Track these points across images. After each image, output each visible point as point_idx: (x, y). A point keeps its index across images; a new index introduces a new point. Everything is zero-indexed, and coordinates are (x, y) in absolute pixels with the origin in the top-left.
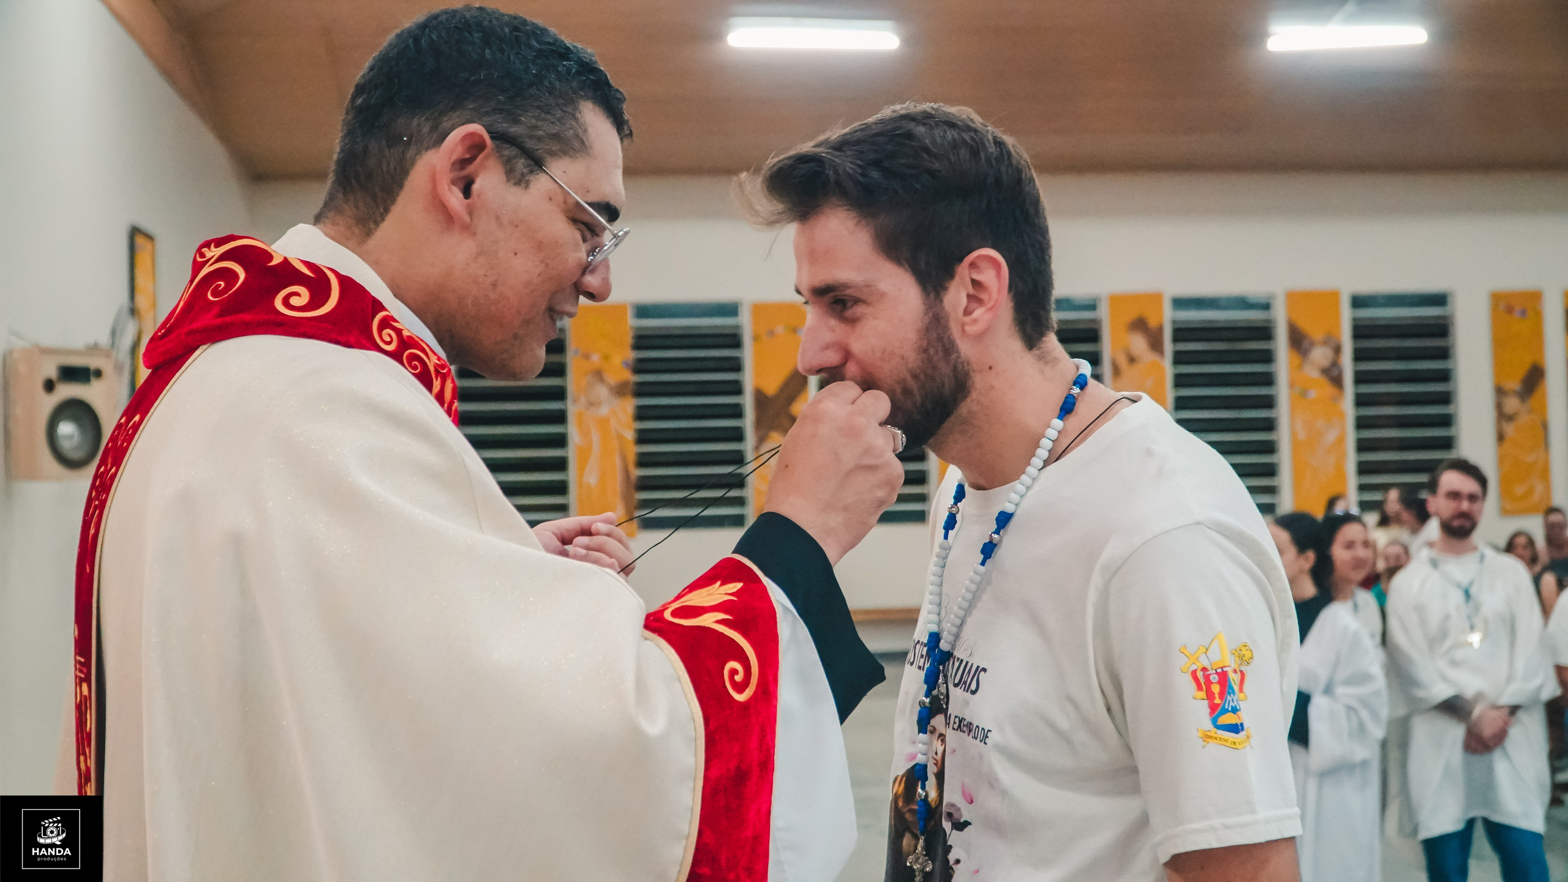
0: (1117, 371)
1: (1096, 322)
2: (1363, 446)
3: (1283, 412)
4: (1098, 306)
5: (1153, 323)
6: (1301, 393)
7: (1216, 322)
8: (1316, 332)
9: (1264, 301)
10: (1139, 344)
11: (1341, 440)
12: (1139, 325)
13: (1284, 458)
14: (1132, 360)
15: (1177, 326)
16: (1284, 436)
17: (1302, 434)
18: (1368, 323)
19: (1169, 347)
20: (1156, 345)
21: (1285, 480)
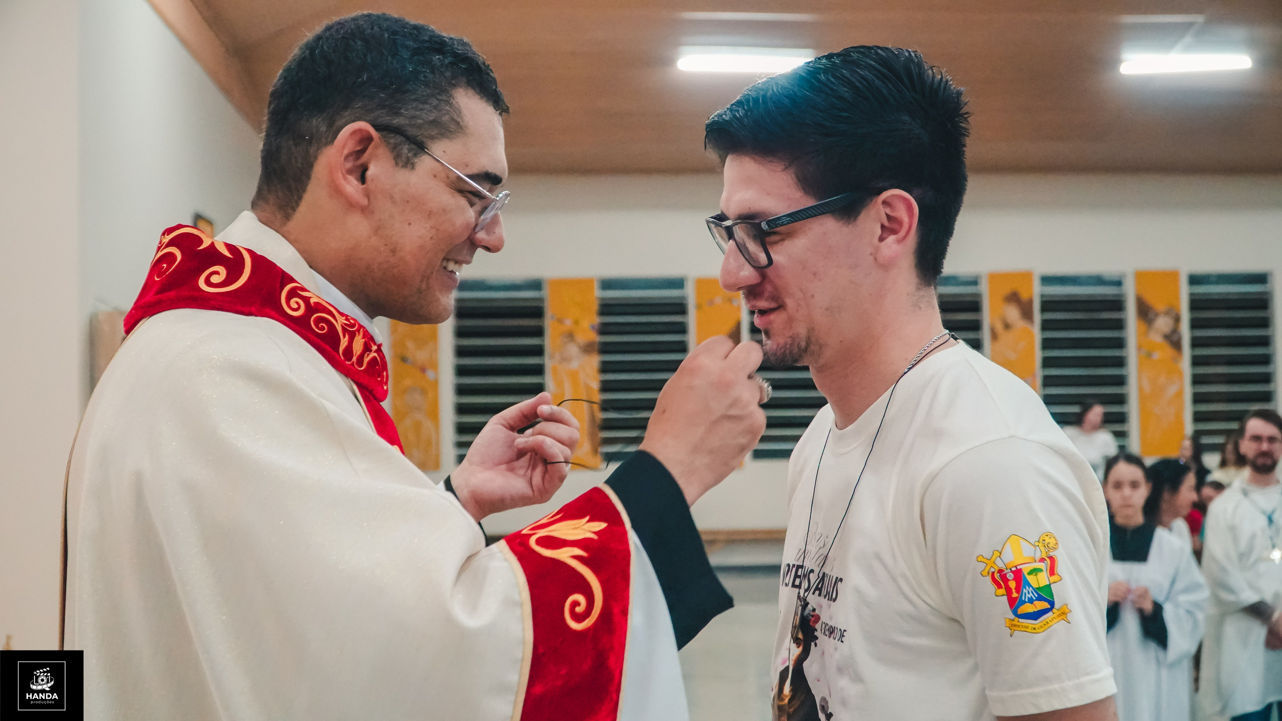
0: (994, 336)
1: (978, 295)
2: (1198, 399)
3: (1132, 370)
4: (979, 281)
5: (1024, 296)
6: (1146, 354)
7: (1079, 295)
8: (1158, 304)
9: (1116, 279)
10: (1013, 313)
11: (1180, 394)
12: (1013, 298)
13: (1133, 408)
14: (1007, 326)
15: (1044, 299)
16: (1132, 390)
17: (1147, 387)
18: (1204, 298)
19: (1037, 317)
20: (1027, 314)
21: (1134, 426)
